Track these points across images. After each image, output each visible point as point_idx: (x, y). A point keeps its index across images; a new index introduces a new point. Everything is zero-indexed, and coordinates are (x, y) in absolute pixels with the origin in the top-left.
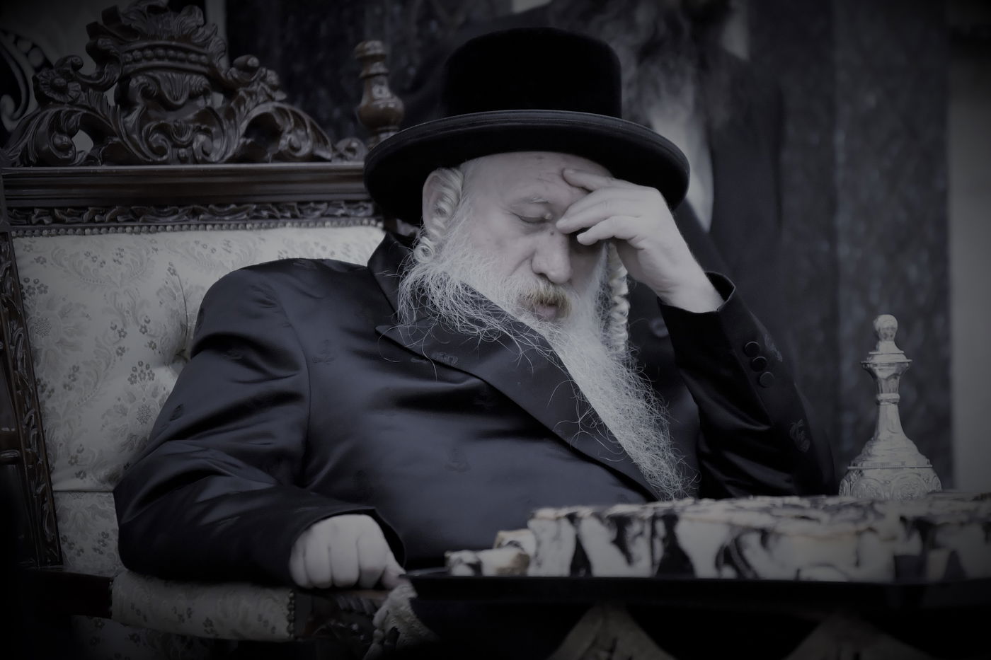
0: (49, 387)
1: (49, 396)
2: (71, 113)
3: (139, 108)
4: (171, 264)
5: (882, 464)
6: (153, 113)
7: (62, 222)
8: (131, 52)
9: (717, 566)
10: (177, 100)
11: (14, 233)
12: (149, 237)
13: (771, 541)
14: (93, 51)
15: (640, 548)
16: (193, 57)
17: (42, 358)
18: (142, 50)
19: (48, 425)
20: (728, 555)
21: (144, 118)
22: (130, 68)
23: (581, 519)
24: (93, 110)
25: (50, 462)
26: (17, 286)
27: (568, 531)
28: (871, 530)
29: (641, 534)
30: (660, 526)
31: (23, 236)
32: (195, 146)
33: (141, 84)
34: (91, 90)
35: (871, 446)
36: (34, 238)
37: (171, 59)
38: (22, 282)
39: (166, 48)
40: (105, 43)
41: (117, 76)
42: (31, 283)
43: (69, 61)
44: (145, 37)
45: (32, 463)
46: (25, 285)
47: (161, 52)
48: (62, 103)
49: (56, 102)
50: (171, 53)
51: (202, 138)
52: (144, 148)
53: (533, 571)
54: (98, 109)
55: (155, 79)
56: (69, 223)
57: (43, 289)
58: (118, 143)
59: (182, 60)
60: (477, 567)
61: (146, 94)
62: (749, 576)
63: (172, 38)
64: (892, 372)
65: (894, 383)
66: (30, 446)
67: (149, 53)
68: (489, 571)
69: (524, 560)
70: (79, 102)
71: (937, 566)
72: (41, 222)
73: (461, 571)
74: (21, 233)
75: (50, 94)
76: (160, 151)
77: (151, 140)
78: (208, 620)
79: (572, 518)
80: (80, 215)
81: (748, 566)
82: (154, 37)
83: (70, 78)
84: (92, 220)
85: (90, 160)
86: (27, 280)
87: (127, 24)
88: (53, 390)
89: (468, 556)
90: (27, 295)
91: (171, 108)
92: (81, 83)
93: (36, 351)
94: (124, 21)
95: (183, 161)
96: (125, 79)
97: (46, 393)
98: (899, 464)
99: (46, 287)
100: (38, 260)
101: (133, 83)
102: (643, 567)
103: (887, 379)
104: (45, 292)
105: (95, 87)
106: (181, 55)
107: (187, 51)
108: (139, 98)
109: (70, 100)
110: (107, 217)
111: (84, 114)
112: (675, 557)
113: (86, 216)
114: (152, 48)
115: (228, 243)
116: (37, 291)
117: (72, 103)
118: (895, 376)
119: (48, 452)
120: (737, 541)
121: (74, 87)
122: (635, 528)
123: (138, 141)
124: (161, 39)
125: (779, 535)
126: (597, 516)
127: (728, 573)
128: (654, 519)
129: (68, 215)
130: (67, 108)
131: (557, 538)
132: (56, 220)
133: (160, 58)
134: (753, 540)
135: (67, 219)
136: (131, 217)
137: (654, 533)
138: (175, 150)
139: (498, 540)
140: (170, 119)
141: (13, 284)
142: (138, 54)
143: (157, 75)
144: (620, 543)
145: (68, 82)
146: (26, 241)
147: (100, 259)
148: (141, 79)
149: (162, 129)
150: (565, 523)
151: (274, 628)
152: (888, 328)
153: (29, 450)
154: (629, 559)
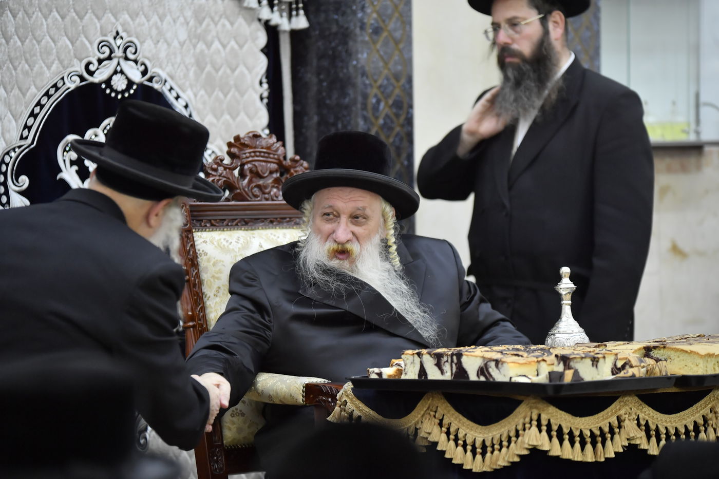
0: (208, 296)
1: (208, 299)
2: (219, 180)
3: (248, 178)
4: (260, 243)
5: (564, 331)
6: (254, 179)
7: (215, 226)
8: (245, 154)
9: (478, 375)
10: (264, 174)
11: (194, 230)
12: (252, 232)
13: (500, 365)
14: (229, 153)
15: (447, 367)
16: (272, 156)
17: (205, 283)
18: (250, 153)
19: (207, 311)
20: (483, 371)
21: (250, 182)
22: (244, 161)
23: (423, 354)
24: (229, 178)
25: (208, 327)
26: (195, 253)
27: (417, 360)
28: (544, 360)
29: (447, 361)
30: (455, 358)
31: (198, 232)
32: (272, 193)
33: (249, 168)
34: (228, 170)
35: (558, 324)
36: (202, 233)
37: (262, 157)
38: (197, 251)
39: (260, 152)
40: (234, 150)
41: (239, 164)
42: (201, 251)
43: (219, 158)
44: (251, 147)
45: (201, 328)
46: (198, 252)
47: (258, 154)
48: (215, 176)
49: (213, 175)
50: (262, 154)
51: (275, 190)
52: (250, 194)
53: (403, 377)
54: (231, 178)
55: (255, 165)
56: (217, 226)
57: (206, 254)
58: (239, 193)
59: (267, 157)
60: (380, 374)
61: (251, 171)
62: (491, 380)
63: (262, 148)
64: (567, 292)
65: (569, 296)
66: (200, 320)
67: (253, 154)
68: (385, 377)
69: (400, 372)
70: (223, 175)
71: (568, 377)
72: (206, 226)
73: (374, 376)
74: (197, 230)
75: (211, 172)
76: (256, 196)
77: (253, 191)
78: (270, 395)
79: (419, 354)
80: (223, 223)
81: (491, 376)
82: (255, 148)
83: (219, 165)
84: (227, 225)
85: (227, 200)
86: (199, 250)
87: (244, 142)
88: (209, 297)
89: (376, 370)
90: (199, 256)
91: (261, 177)
92: (224, 167)
93: (203, 280)
94: (242, 141)
95: (267, 199)
96: (242, 165)
97: (207, 298)
98: (571, 332)
99: (207, 253)
100: (204, 242)
101: (246, 167)
102: (448, 376)
103: (566, 294)
104: (207, 255)
105: (229, 169)
106: (266, 155)
107: (269, 154)
108: (248, 173)
109: (219, 174)
110: (234, 224)
111: (224, 181)
112: (461, 372)
113: (225, 223)
114: (254, 152)
115: (285, 234)
116: (203, 255)
117: (220, 176)
118: (569, 293)
119: (208, 323)
120: (486, 365)
121: (221, 169)
122: (445, 359)
123: (248, 192)
124: (258, 148)
125: (503, 363)
126: (429, 353)
127: (482, 379)
128: (452, 355)
129: (217, 223)
130: (217, 178)
131: (413, 363)
132: (212, 225)
133: (257, 156)
134: (493, 364)
135: (217, 225)
136: (244, 223)
137: (452, 361)
138: (263, 195)
139: (391, 363)
140: (261, 182)
141: (193, 252)
142: (248, 155)
143: (256, 164)
144: (439, 365)
145: (218, 166)
146: (199, 234)
147: (230, 241)
148: (249, 165)
149: (259, 186)
150: (416, 356)
151: (297, 400)
152: (566, 273)
153: (199, 322)
154: (442, 373)
